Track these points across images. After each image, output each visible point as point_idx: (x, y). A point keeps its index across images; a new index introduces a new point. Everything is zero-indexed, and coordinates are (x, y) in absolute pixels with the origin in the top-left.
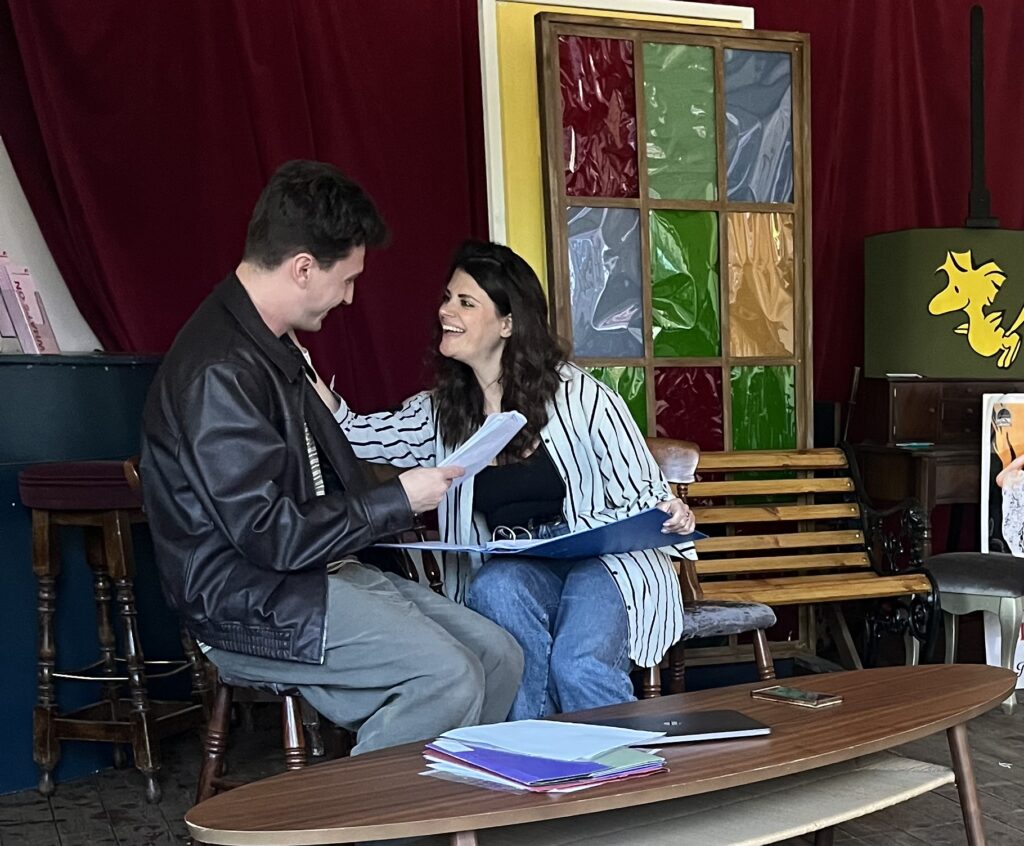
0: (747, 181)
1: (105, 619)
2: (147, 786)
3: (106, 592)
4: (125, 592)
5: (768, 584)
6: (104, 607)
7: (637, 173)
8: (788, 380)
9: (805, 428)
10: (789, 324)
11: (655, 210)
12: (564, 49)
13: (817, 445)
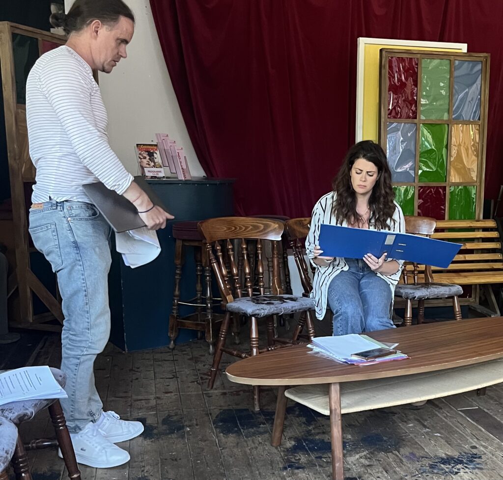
0: (462, 111)
1: (199, 281)
2: (209, 348)
3: (201, 271)
4: (208, 272)
5: (461, 276)
6: (199, 277)
7: (416, 109)
8: (474, 192)
9: (480, 212)
10: (476, 170)
11: (423, 124)
12: (390, 62)
13: (484, 218)
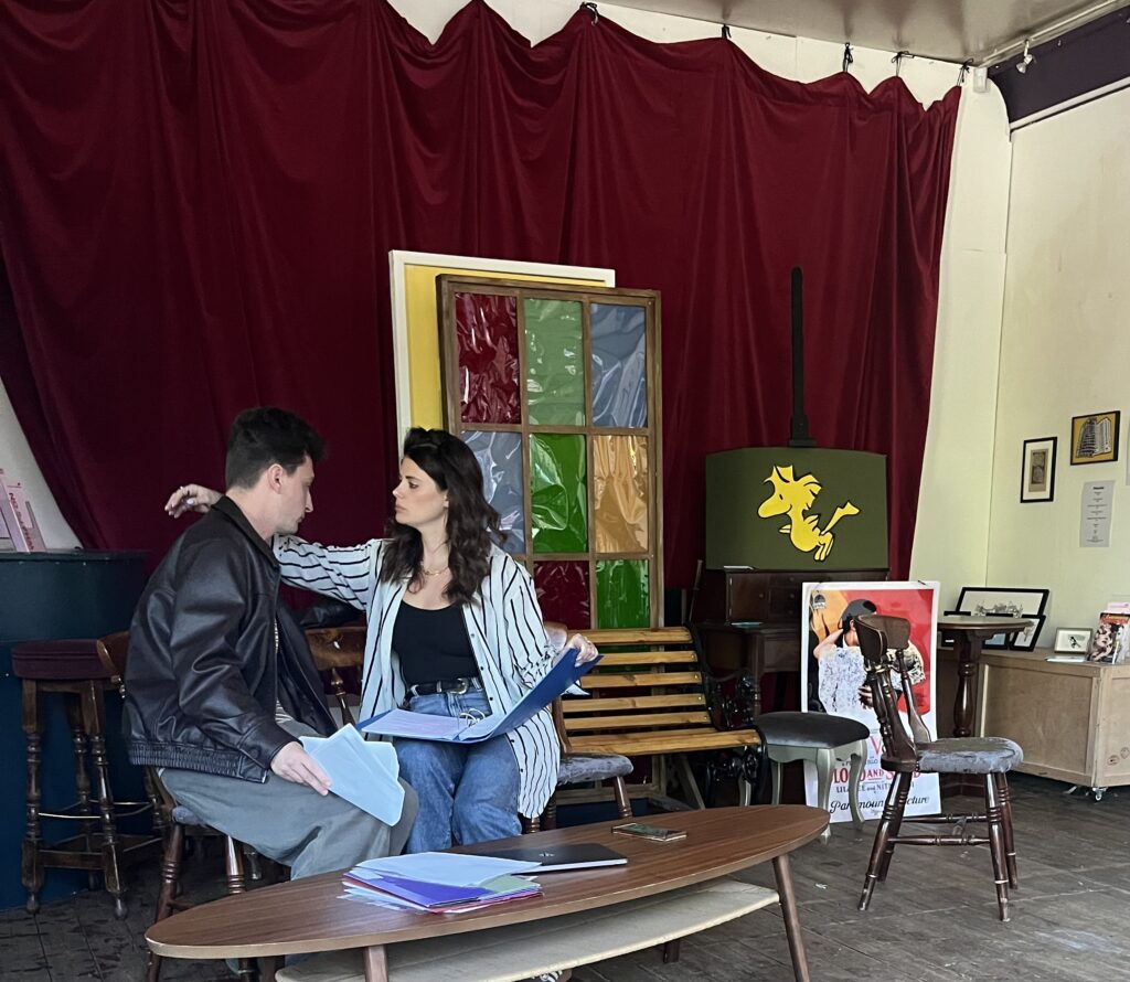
0: (610, 409)
1: (82, 768)
2: (116, 906)
3: (83, 746)
4: (98, 746)
5: (627, 739)
6: (81, 758)
7: (519, 404)
8: (643, 572)
10: (644, 527)
11: (534, 434)
12: (460, 304)
13: (667, 624)
